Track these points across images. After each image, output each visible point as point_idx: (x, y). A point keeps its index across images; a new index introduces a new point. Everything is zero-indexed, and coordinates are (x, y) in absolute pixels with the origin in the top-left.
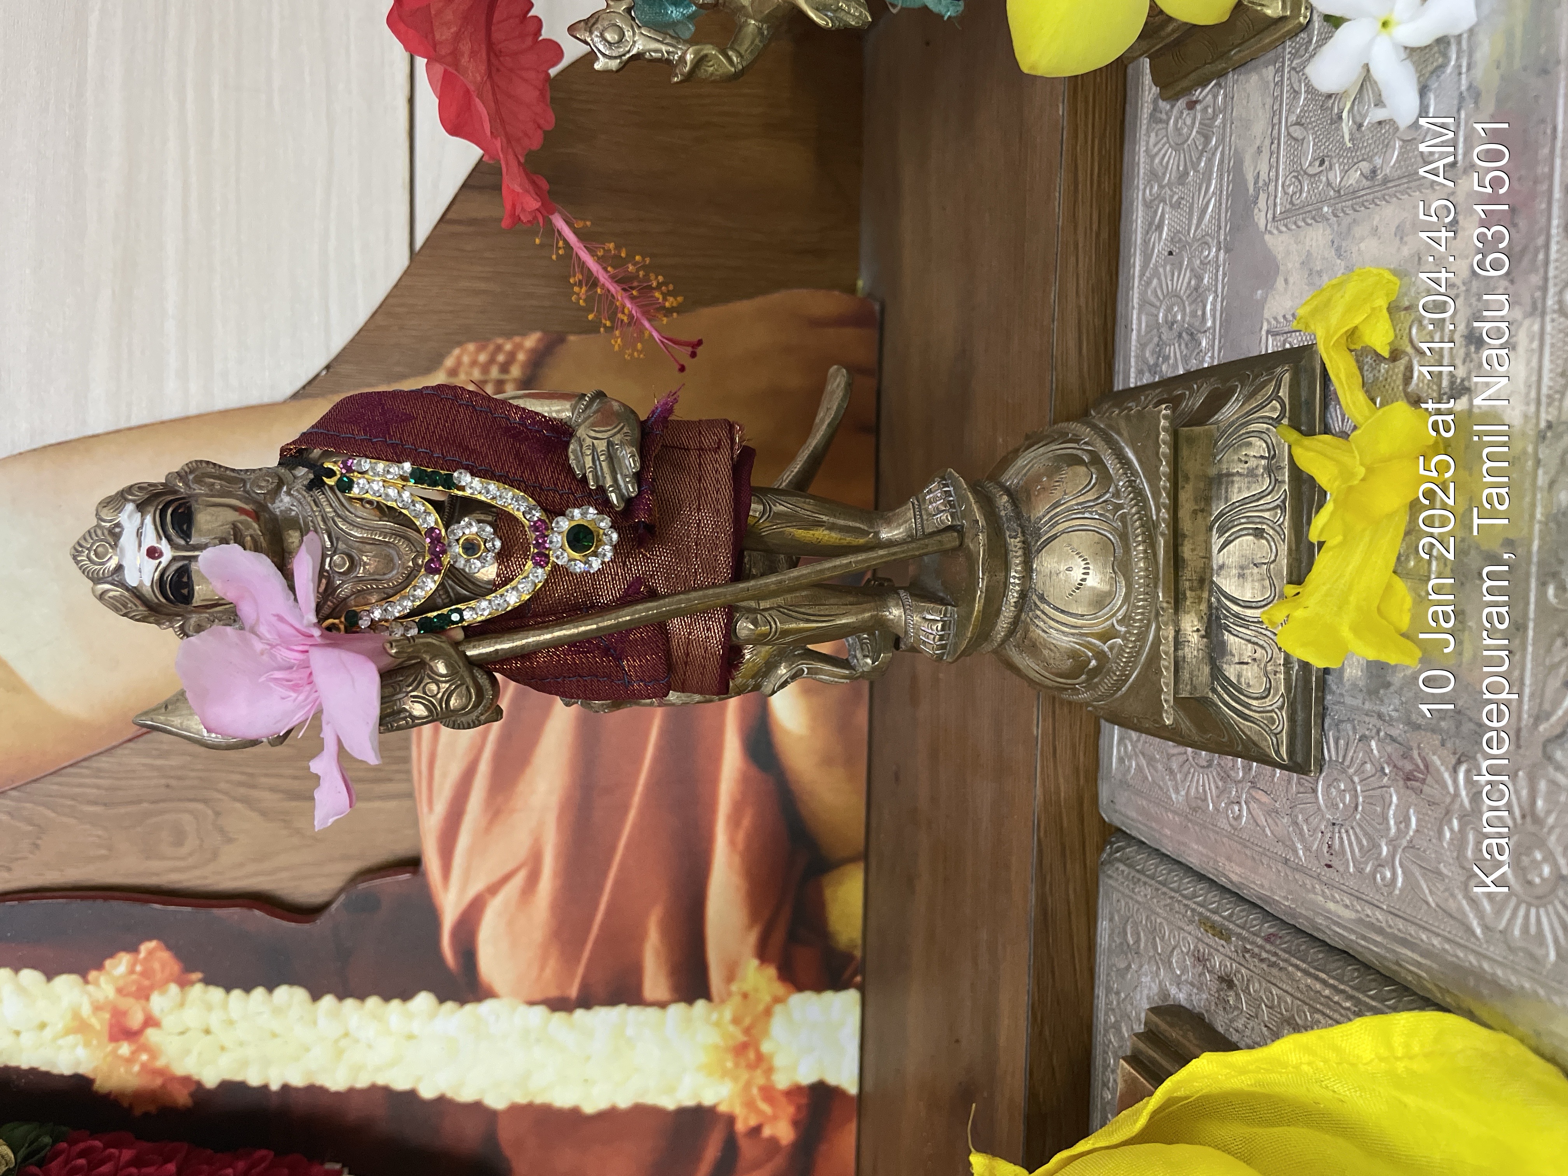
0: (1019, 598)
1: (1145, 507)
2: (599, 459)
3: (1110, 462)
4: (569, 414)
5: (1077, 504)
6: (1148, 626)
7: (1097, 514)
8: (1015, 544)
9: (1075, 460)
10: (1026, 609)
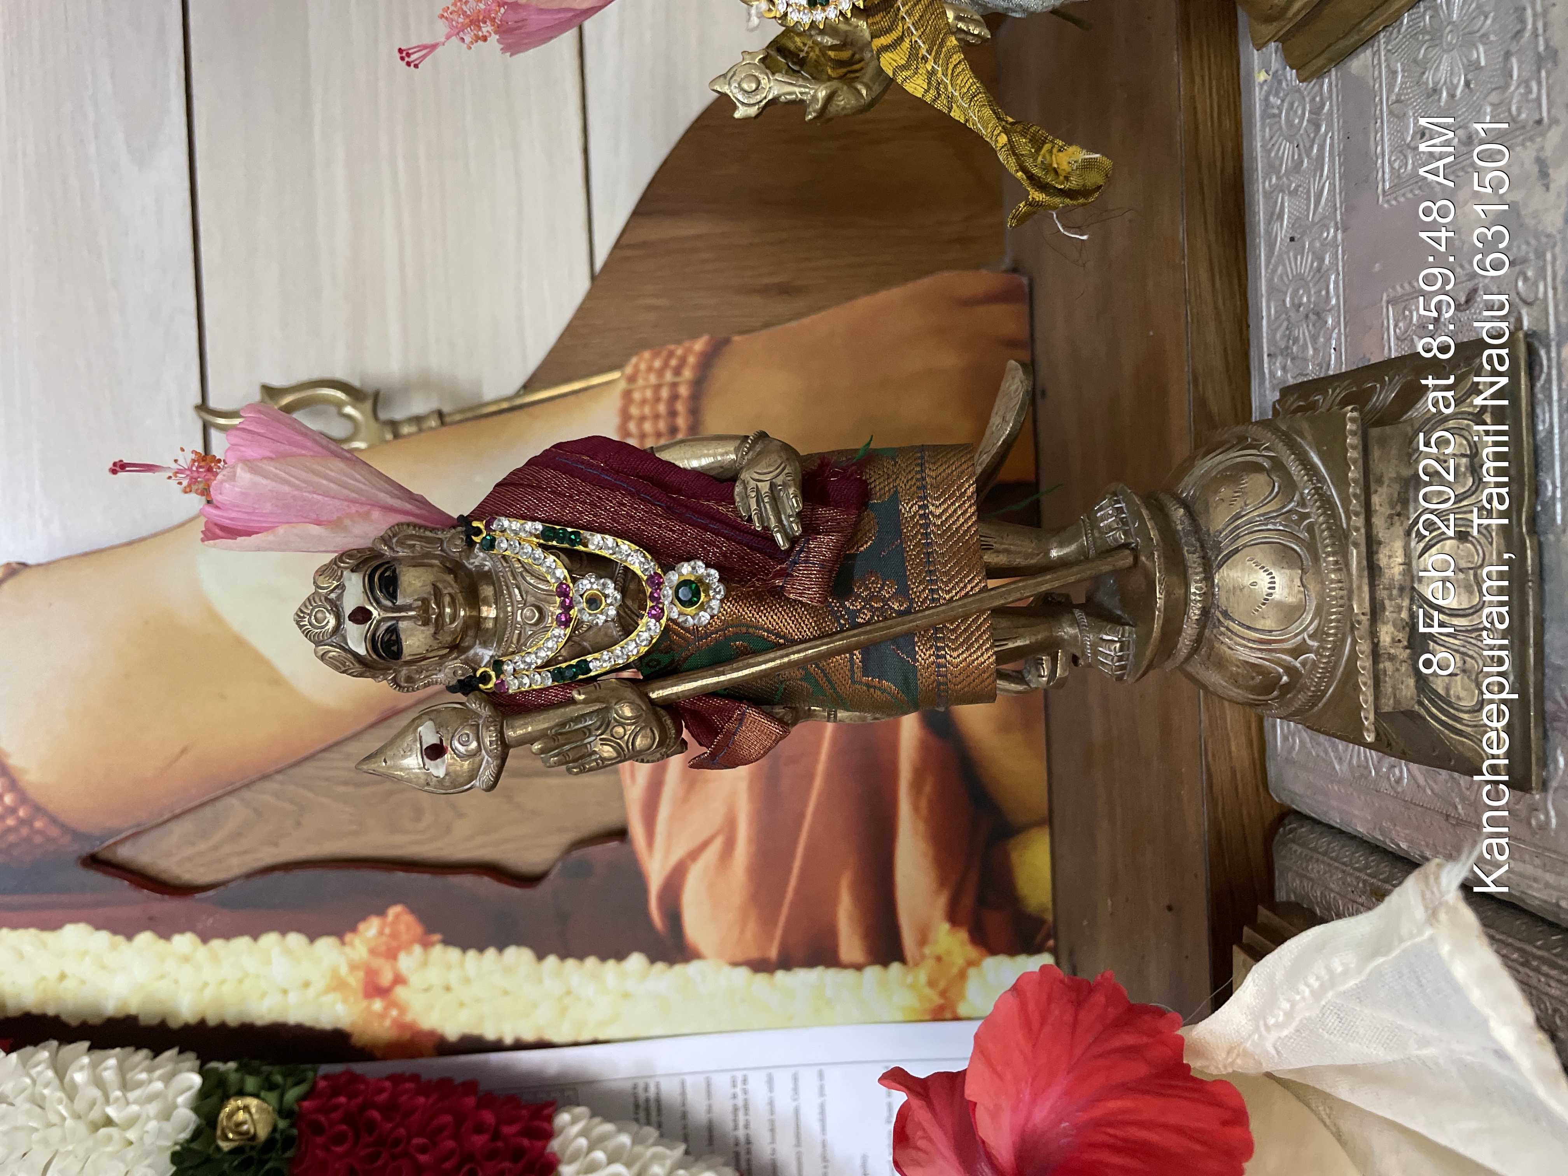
0: (1201, 615)
1: (1335, 515)
2: (763, 501)
3: (1294, 468)
4: (733, 457)
5: (1258, 516)
6: (1343, 640)
7: (1281, 525)
9: (1257, 468)
10: (1210, 625)
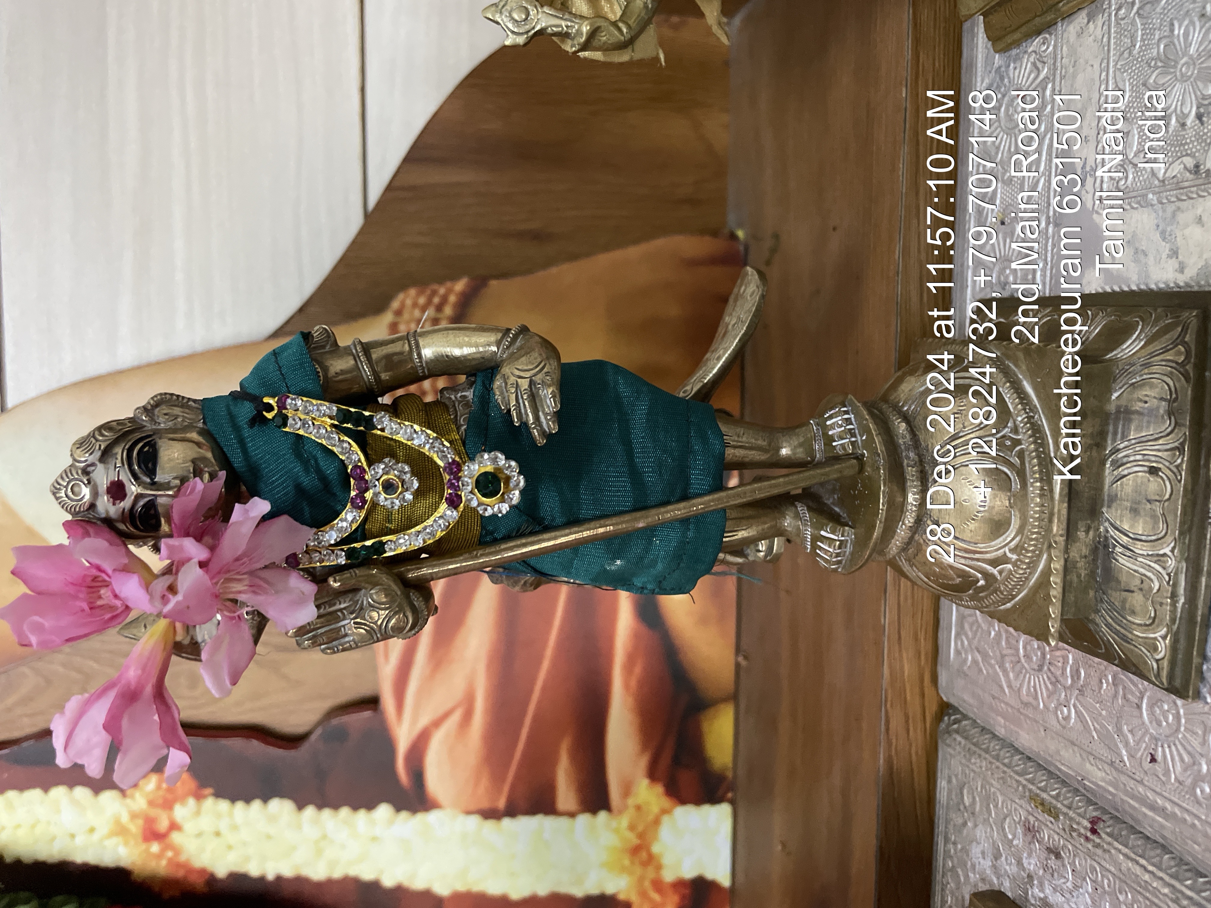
0: (915, 522)
1: (1044, 445)
2: (522, 397)
4: (494, 349)
6: (1039, 556)
8: (911, 472)
10: (920, 531)
